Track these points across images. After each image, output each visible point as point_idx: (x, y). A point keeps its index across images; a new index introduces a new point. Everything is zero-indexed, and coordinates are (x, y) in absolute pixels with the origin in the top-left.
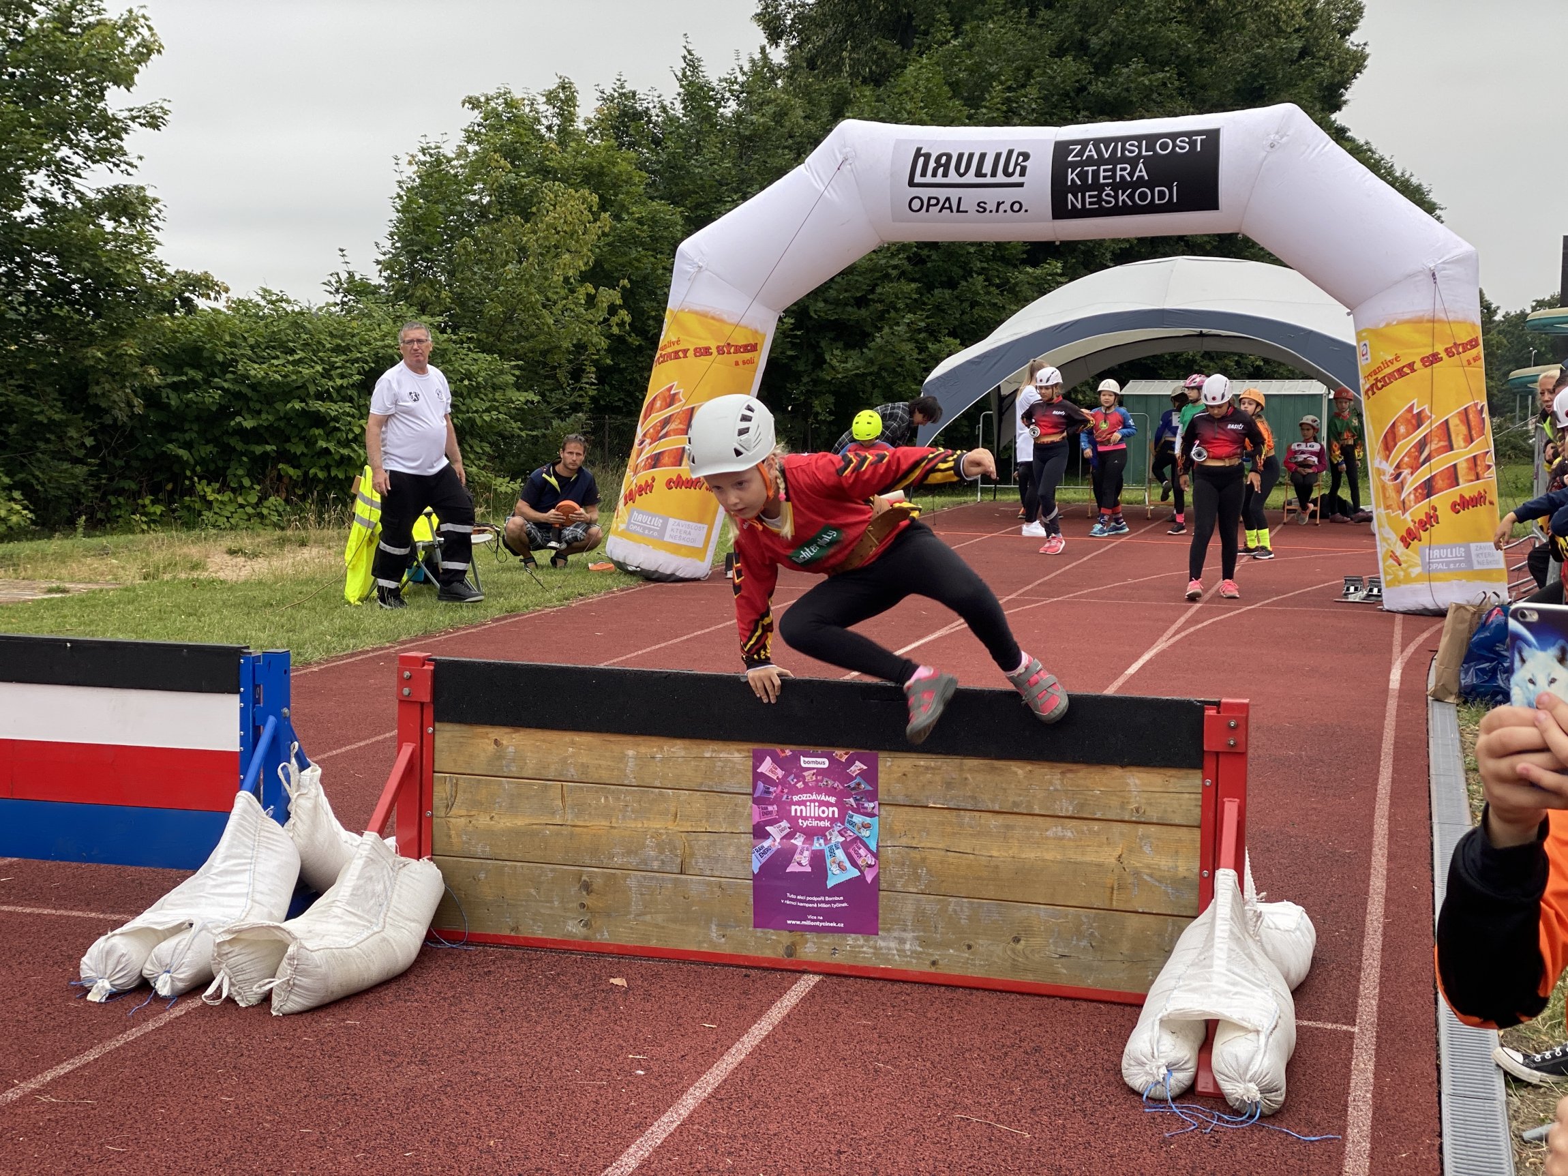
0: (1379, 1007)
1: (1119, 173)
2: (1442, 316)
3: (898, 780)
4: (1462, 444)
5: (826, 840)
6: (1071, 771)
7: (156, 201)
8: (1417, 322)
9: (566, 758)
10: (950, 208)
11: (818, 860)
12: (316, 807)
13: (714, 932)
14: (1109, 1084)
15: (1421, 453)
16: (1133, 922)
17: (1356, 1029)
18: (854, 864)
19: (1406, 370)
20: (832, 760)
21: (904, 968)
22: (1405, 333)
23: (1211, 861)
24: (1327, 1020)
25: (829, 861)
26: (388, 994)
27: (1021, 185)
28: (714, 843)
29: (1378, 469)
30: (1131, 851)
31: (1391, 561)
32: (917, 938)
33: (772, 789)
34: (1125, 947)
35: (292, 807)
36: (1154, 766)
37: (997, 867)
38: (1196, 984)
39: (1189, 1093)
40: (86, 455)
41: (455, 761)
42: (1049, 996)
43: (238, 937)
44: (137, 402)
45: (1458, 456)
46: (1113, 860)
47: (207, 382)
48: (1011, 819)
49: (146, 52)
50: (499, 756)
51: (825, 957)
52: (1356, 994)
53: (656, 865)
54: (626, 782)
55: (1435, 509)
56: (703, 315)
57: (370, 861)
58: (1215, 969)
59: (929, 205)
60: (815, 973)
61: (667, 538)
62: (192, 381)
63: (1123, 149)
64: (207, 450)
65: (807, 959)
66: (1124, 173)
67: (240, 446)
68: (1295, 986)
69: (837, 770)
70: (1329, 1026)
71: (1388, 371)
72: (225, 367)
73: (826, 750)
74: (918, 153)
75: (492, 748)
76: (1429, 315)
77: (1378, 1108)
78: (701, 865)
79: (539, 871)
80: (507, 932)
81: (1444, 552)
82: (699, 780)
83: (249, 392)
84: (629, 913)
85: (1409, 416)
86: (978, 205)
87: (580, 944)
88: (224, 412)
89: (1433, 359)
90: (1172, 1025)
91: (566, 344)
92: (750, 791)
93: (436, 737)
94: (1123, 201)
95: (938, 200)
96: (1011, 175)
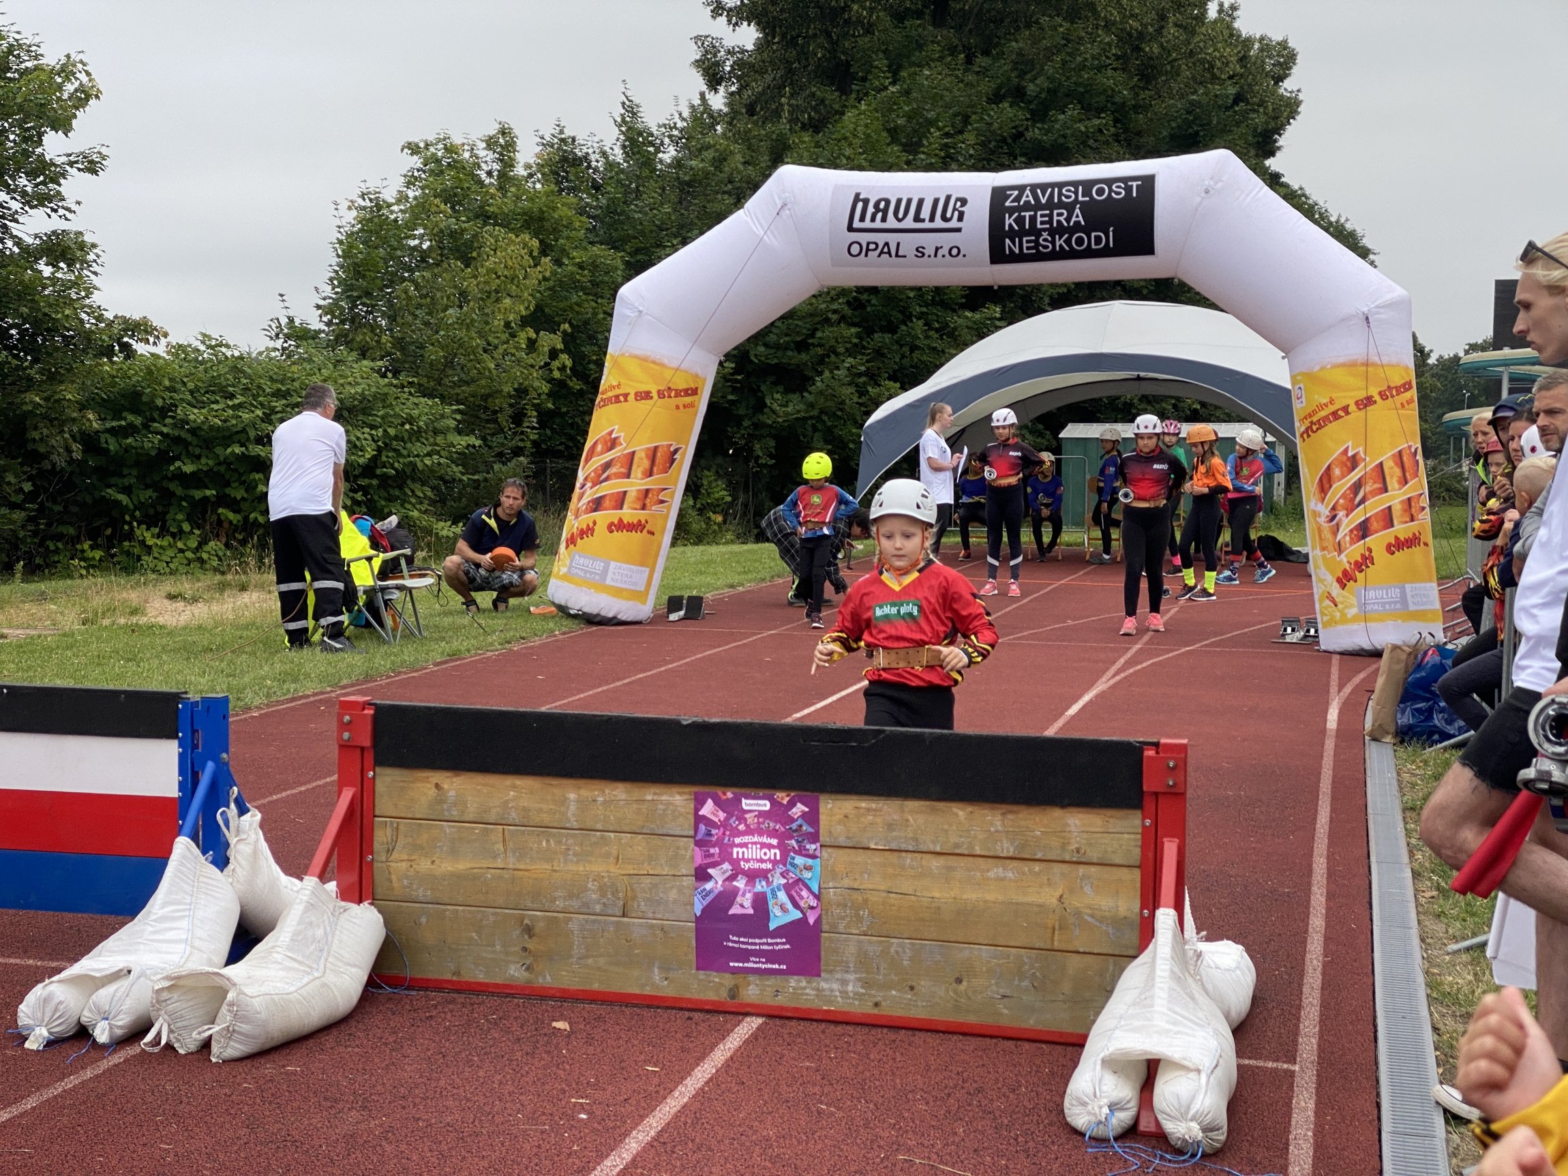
0: (1319, 1046)
1: (1055, 218)
2: (1376, 359)
3: (839, 822)
4: (1397, 486)
5: (769, 883)
6: (1011, 812)
7: (94, 246)
8: (1351, 365)
9: (507, 802)
10: (889, 253)
11: (760, 902)
12: (255, 853)
13: (657, 975)
14: (1051, 1124)
15: (1356, 494)
16: (1074, 962)
17: (1297, 1068)
18: (796, 905)
19: (1341, 413)
20: (774, 803)
21: (846, 1009)
22: (1340, 376)
23: (1151, 900)
24: (1267, 1058)
25: (771, 903)
26: (329, 1040)
27: (959, 230)
28: (655, 886)
29: (1314, 512)
30: (1072, 891)
31: (1328, 602)
32: (859, 979)
33: (714, 831)
34: (1067, 987)
35: (231, 853)
36: (1094, 807)
37: (939, 908)
38: (1137, 1023)
39: (1131, 1132)
40: (24, 501)
41: (395, 805)
42: (991, 1037)
43: (177, 983)
44: (76, 447)
45: (1393, 498)
46: (1055, 901)
47: (146, 426)
48: (952, 861)
49: (84, 96)
50: (440, 801)
51: (769, 1000)
52: (1296, 1033)
53: (598, 908)
54: (568, 825)
55: (1370, 550)
56: (644, 359)
57: (310, 906)
58: (1156, 1008)
59: (868, 250)
60: (758, 1015)
61: (608, 582)
62: (131, 426)
63: (1060, 194)
64: (147, 495)
65: (749, 1000)
66: (1062, 219)
67: (179, 491)
68: (1235, 1025)
69: (779, 813)
70: (1270, 1065)
71: (1323, 414)
72: (164, 412)
73: (768, 792)
74: (857, 198)
75: (433, 792)
76: (1361, 358)
77: (1319, 1147)
78: (643, 908)
79: (479, 916)
80: (448, 976)
81: (1379, 593)
82: (641, 823)
83: (189, 437)
84: (571, 956)
85: (1344, 458)
86: (917, 250)
87: (523, 988)
88: (163, 457)
89: (1368, 402)
90: (1114, 1064)
91: (507, 389)
92: (692, 834)
93: (377, 781)
94: (1061, 246)
95: (877, 245)
96: (949, 220)
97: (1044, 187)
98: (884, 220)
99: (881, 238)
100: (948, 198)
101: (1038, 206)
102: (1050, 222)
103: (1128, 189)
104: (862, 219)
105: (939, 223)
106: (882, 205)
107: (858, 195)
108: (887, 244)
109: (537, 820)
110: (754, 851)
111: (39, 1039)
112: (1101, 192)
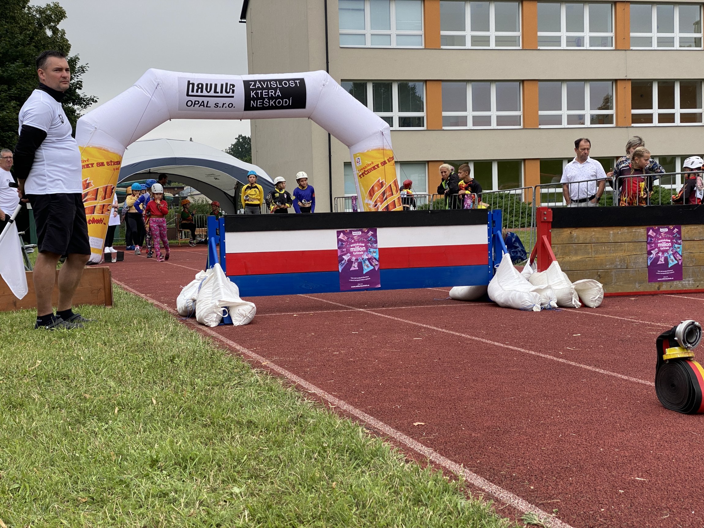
1: (270, 93)
2: (385, 147)
3: (687, 233)
4: (395, 193)
5: (668, 254)
8: (379, 149)
9: (592, 236)
10: (204, 105)
11: (666, 259)
13: (637, 285)
15: (384, 197)
20: (669, 229)
21: (690, 289)
22: (375, 154)
25: (669, 259)
27: (233, 97)
28: (636, 258)
29: (367, 204)
33: (653, 239)
45: (395, 197)
50: (571, 237)
51: (669, 289)
53: (619, 267)
54: (610, 242)
56: (99, 149)
59: (195, 104)
63: (271, 84)
65: (663, 290)
66: (272, 93)
69: (670, 232)
71: (369, 167)
73: (667, 226)
75: (569, 235)
76: (381, 147)
78: (632, 265)
82: (632, 239)
84: (612, 283)
86: (215, 104)
89: (384, 163)
92: (646, 240)
93: (552, 233)
94: (272, 104)
95: (199, 102)
96: (228, 93)
97: (264, 81)
98: (202, 92)
99: (201, 99)
100: (227, 84)
101: (263, 89)
102: (268, 95)
103: (296, 83)
104: (193, 91)
105: (224, 94)
106: (200, 86)
107: (189, 82)
108: (203, 102)
109: (601, 241)
110: (664, 244)
111: (538, 308)
112: (285, 84)
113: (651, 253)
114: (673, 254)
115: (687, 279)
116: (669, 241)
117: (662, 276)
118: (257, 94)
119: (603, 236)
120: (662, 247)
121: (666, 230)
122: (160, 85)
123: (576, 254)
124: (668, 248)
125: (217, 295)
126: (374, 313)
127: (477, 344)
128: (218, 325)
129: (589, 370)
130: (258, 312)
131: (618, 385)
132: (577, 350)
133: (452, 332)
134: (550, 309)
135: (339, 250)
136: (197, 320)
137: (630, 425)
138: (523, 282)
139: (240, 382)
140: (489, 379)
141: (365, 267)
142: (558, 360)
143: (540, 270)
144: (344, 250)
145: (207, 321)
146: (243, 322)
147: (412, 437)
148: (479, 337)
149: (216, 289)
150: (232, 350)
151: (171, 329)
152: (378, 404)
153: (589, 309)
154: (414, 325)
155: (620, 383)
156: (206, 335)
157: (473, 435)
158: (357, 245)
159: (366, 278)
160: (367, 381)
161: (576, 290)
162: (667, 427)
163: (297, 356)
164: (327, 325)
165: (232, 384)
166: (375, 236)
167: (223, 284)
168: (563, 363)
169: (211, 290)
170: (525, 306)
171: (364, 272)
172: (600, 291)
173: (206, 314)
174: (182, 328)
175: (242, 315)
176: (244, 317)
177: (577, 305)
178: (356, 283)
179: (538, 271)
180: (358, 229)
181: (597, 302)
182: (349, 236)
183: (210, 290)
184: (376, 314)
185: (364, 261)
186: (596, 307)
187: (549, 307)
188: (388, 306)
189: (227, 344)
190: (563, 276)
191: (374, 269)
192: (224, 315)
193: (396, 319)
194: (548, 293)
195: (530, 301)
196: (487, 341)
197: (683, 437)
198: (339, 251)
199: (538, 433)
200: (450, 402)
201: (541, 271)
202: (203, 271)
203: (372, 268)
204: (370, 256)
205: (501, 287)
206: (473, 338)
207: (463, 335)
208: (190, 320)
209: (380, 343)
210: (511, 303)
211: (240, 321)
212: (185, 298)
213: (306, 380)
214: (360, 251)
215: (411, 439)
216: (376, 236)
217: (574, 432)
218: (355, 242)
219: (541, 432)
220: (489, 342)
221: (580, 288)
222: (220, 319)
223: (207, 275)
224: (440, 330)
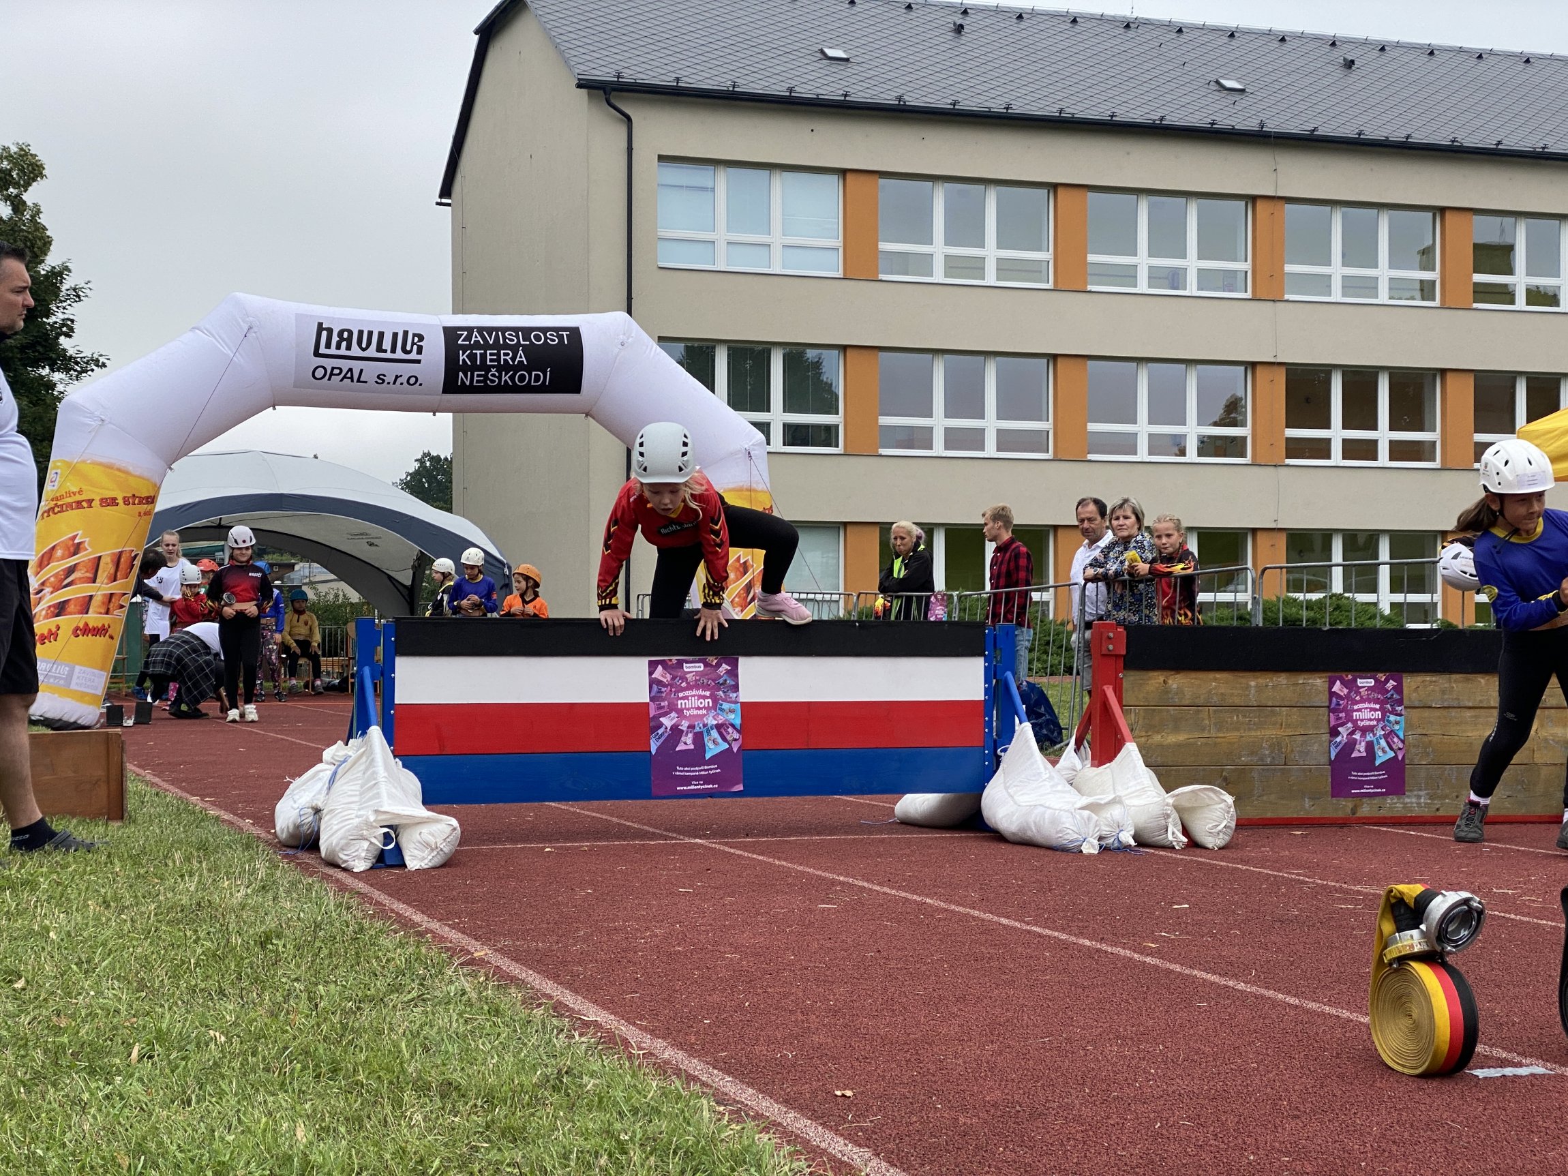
1: (502, 357)
2: (754, 486)
3: (1415, 691)
5: (1374, 735)
8: (738, 490)
9: (1211, 690)
10: (352, 378)
11: (1370, 747)
13: (1307, 803)
15: (748, 594)
16: (1544, 771)
18: (1391, 748)
20: (1376, 680)
21: (1420, 814)
25: (1376, 747)
27: (418, 362)
28: (1305, 742)
32: (1427, 794)
33: (1341, 702)
37: (1471, 743)
41: (1137, 697)
48: (1477, 712)
51: (1375, 813)
53: (1269, 760)
54: (1250, 704)
56: (109, 467)
59: (332, 374)
61: (73, 686)
63: (504, 338)
65: (1362, 815)
66: (507, 358)
69: (1380, 687)
73: (1372, 674)
74: (320, 327)
75: (1161, 686)
76: (746, 485)
78: (1298, 758)
82: (1296, 700)
84: (1254, 795)
86: (378, 377)
92: (1327, 704)
93: (1124, 680)
94: (506, 381)
95: (341, 370)
96: (410, 352)
97: (490, 330)
98: (349, 348)
99: (345, 365)
100: (406, 333)
101: (486, 346)
102: (498, 360)
103: (561, 337)
104: (328, 346)
105: (399, 354)
106: (346, 335)
107: (320, 324)
108: (351, 370)
109: (1230, 702)
110: (1366, 714)
111: (1093, 846)
112: (538, 338)
113: (1338, 733)
114: (1386, 737)
115: (1415, 793)
116: (1378, 706)
117: (1360, 785)
118: (472, 357)
119: (1236, 692)
120: (1362, 720)
121: (1371, 682)
122: (255, 329)
123: (1176, 729)
124: (1375, 723)
125: (371, 799)
126: (726, 849)
127: (961, 920)
128: (372, 868)
129: (1212, 984)
130: (463, 841)
131: (1278, 1018)
132: (1184, 940)
133: (904, 894)
134: (1118, 849)
135: (651, 704)
136: (323, 854)
137: (1310, 1105)
138: (1059, 788)
139: (423, 994)
140: (991, 998)
141: (710, 745)
142: (1142, 958)
143: (1096, 762)
144: (662, 704)
145: (345, 858)
146: (430, 861)
147: (821, 1124)
148: (964, 906)
149: (372, 784)
150: (405, 923)
151: (262, 873)
152: (742, 1049)
153: (1204, 851)
154: (819, 877)
155: (1283, 1013)
156: (342, 888)
157: (962, 1120)
158: (694, 693)
159: (711, 769)
160: (716, 998)
161: (1178, 809)
162: (1392, 1110)
163: (555, 938)
164: (621, 872)
165: (406, 999)
166: (733, 673)
167: (386, 774)
168: (1154, 965)
169: (358, 787)
170: (1065, 842)
171: (708, 756)
172: (1228, 812)
173: (343, 842)
174: (286, 873)
175: (428, 845)
176: (432, 850)
177: (1178, 842)
178: (687, 780)
179: (1092, 765)
180: (697, 658)
181: (1221, 835)
182: (675, 673)
183: (353, 788)
184: (732, 851)
185: (708, 732)
186: (1220, 849)
187: (1116, 844)
188: (758, 835)
189: (392, 910)
190: (1147, 776)
191: (730, 749)
192: (385, 845)
193: (777, 862)
194: (1116, 812)
195: (1075, 829)
196: (982, 915)
197: (1429, 1133)
198: (652, 706)
199: (1108, 1118)
200: (906, 1047)
201: (1100, 764)
202: (340, 743)
203: (726, 746)
204: (721, 719)
205: (1012, 797)
206: (953, 907)
207: (929, 901)
208: (306, 857)
209: (742, 913)
210: (1033, 833)
211: (423, 859)
212: (296, 806)
213: (576, 992)
214: (699, 708)
215: (820, 1128)
216: (737, 676)
217: (1189, 1119)
218: (689, 688)
219: (1114, 1116)
220: (988, 916)
221: (1187, 805)
222: (377, 853)
223: (350, 753)
224: (877, 888)
